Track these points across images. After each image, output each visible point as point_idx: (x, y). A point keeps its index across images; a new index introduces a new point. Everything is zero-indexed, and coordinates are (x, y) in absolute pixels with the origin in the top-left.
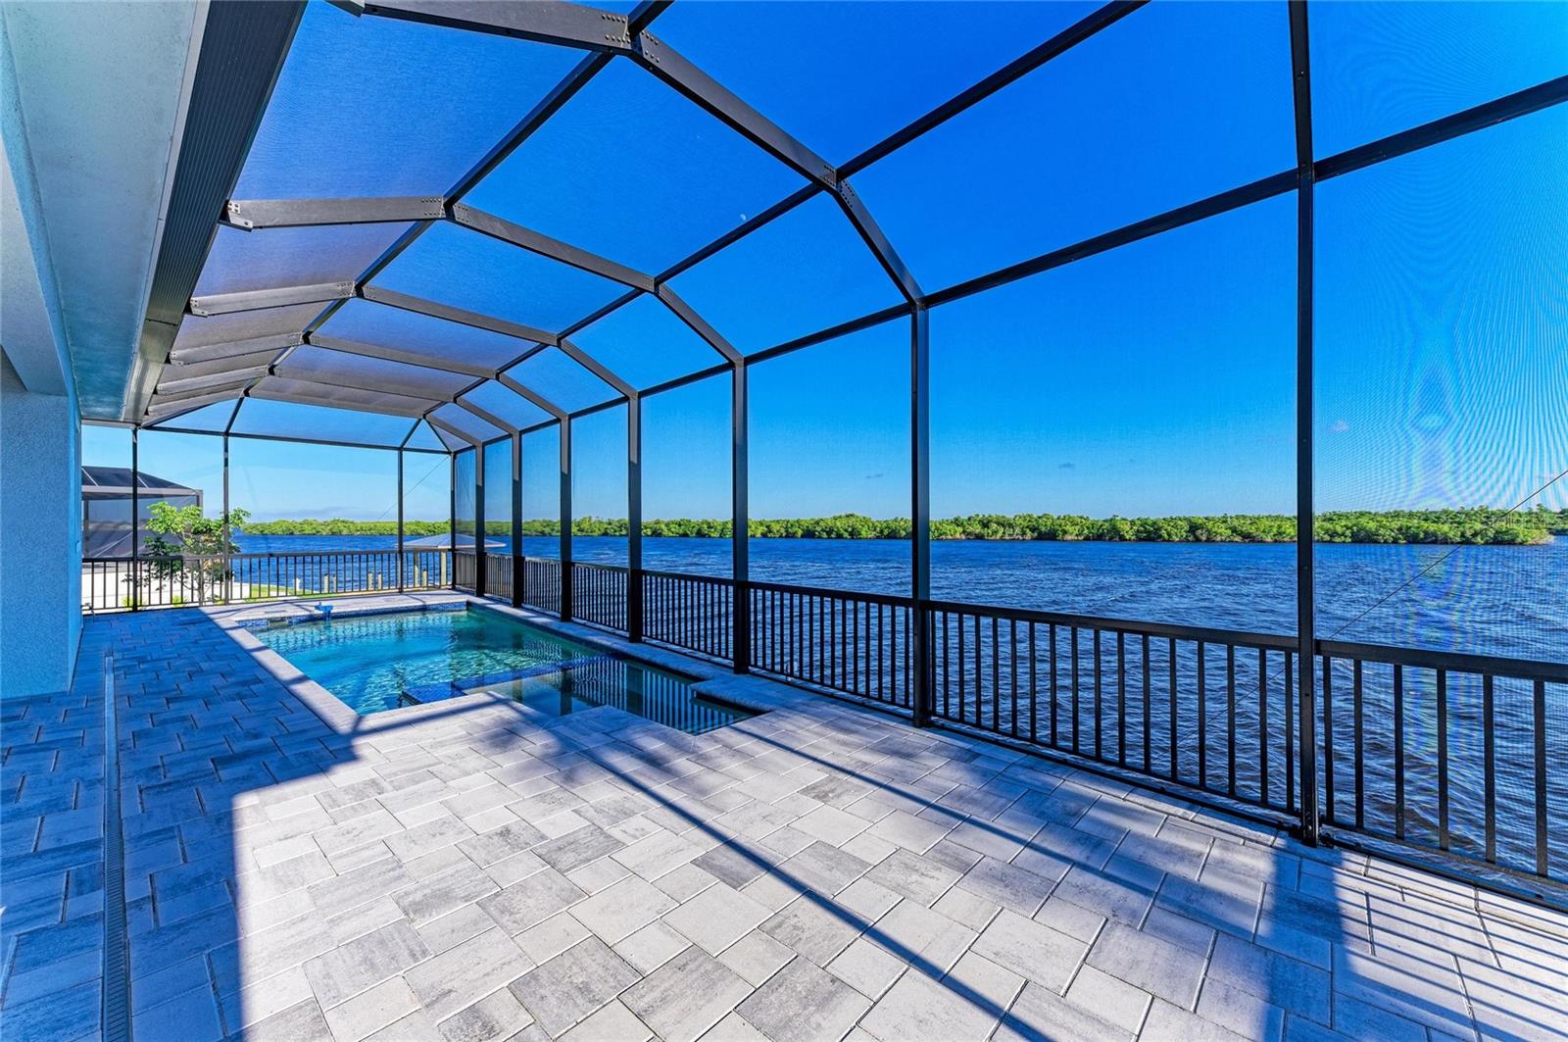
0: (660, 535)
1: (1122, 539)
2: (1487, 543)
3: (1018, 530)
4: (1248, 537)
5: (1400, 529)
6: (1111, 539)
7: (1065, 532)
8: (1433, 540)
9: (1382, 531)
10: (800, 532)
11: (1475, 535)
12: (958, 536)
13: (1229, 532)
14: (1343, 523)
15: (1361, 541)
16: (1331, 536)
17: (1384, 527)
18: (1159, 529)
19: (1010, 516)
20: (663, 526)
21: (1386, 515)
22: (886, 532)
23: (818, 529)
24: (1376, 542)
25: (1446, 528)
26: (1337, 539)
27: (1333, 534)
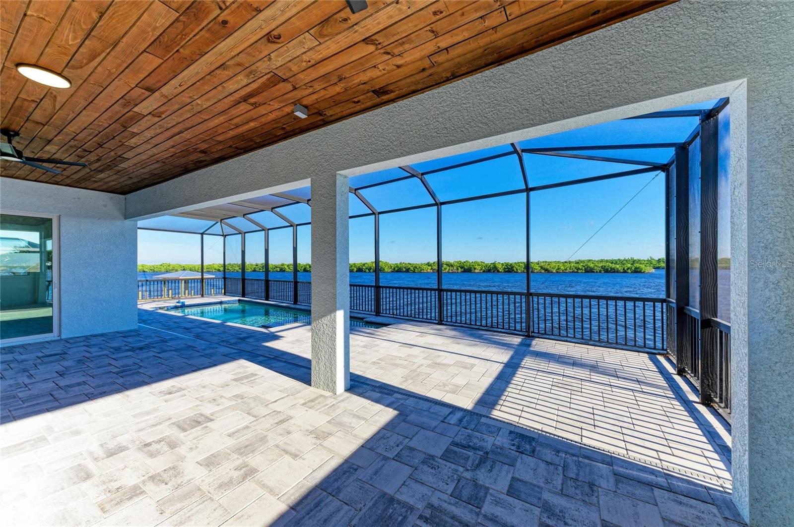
0: (284, 271)
1: (498, 271)
2: (632, 272)
3: (455, 268)
4: (547, 270)
5: (602, 267)
6: (494, 271)
7: (475, 269)
8: (613, 271)
9: (595, 268)
10: (355, 269)
11: (628, 269)
12: (429, 271)
13: (540, 268)
14: (582, 264)
15: (588, 272)
16: (577, 270)
17: (596, 266)
18: (513, 267)
19: (452, 261)
20: (286, 267)
21: (598, 261)
22: (396, 269)
23: (364, 268)
24: (593, 272)
25: (618, 266)
26: (579, 271)
27: (578, 269)
